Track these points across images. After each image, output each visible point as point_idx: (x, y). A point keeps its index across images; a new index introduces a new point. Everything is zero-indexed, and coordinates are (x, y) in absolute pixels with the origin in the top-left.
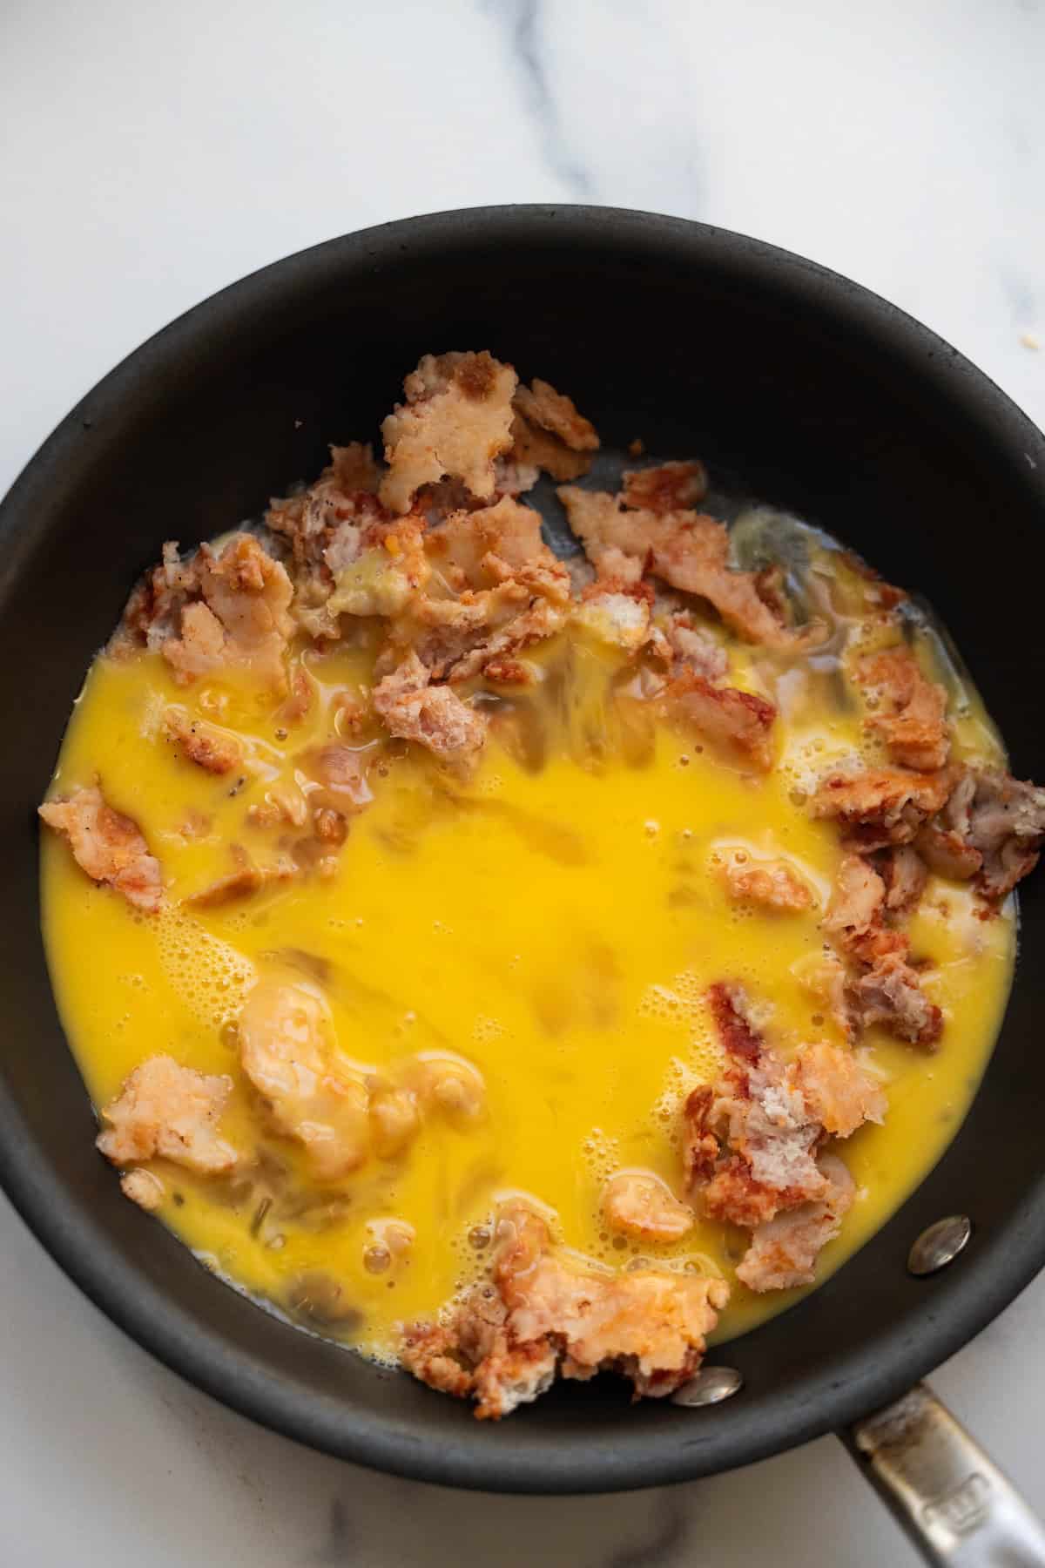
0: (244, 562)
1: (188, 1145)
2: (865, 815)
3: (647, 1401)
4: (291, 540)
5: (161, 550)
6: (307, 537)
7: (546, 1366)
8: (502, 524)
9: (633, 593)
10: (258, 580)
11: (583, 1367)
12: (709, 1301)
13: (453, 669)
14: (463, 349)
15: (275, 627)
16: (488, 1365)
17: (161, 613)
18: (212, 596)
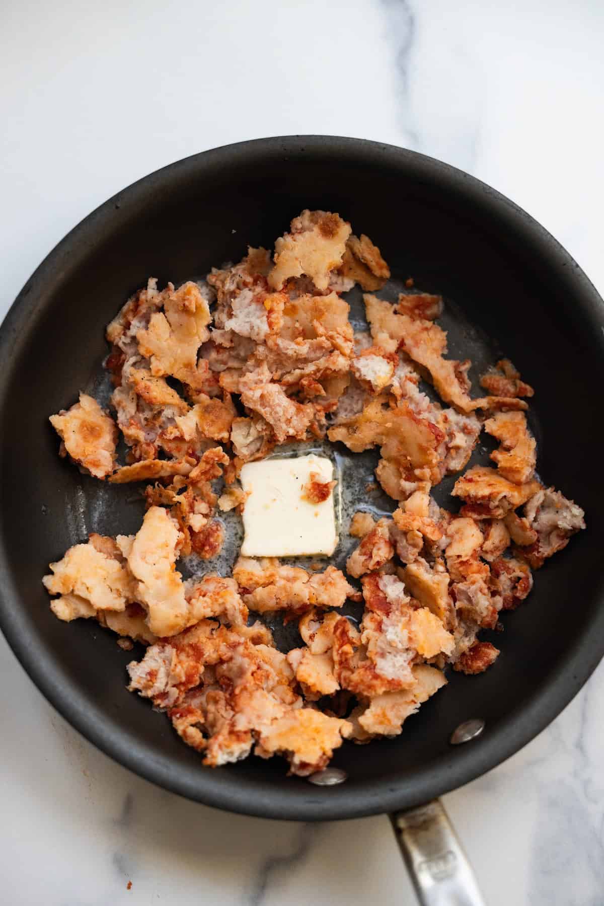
0: (188, 297)
1: (90, 592)
2: (479, 499)
3: (295, 777)
4: (217, 290)
5: (147, 281)
6: (226, 292)
7: (246, 746)
8: (328, 306)
9: (388, 358)
10: (193, 308)
11: (266, 751)
12: (340, 731)
13: (285, 376)
14: (325, 210)
15: (197, 334)
16: (216, 738)
17: (141, 314)
18: (168, 311)
